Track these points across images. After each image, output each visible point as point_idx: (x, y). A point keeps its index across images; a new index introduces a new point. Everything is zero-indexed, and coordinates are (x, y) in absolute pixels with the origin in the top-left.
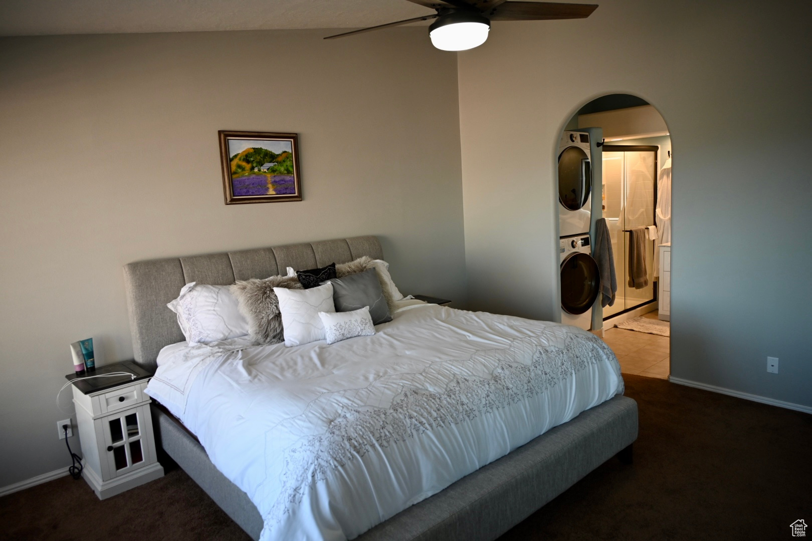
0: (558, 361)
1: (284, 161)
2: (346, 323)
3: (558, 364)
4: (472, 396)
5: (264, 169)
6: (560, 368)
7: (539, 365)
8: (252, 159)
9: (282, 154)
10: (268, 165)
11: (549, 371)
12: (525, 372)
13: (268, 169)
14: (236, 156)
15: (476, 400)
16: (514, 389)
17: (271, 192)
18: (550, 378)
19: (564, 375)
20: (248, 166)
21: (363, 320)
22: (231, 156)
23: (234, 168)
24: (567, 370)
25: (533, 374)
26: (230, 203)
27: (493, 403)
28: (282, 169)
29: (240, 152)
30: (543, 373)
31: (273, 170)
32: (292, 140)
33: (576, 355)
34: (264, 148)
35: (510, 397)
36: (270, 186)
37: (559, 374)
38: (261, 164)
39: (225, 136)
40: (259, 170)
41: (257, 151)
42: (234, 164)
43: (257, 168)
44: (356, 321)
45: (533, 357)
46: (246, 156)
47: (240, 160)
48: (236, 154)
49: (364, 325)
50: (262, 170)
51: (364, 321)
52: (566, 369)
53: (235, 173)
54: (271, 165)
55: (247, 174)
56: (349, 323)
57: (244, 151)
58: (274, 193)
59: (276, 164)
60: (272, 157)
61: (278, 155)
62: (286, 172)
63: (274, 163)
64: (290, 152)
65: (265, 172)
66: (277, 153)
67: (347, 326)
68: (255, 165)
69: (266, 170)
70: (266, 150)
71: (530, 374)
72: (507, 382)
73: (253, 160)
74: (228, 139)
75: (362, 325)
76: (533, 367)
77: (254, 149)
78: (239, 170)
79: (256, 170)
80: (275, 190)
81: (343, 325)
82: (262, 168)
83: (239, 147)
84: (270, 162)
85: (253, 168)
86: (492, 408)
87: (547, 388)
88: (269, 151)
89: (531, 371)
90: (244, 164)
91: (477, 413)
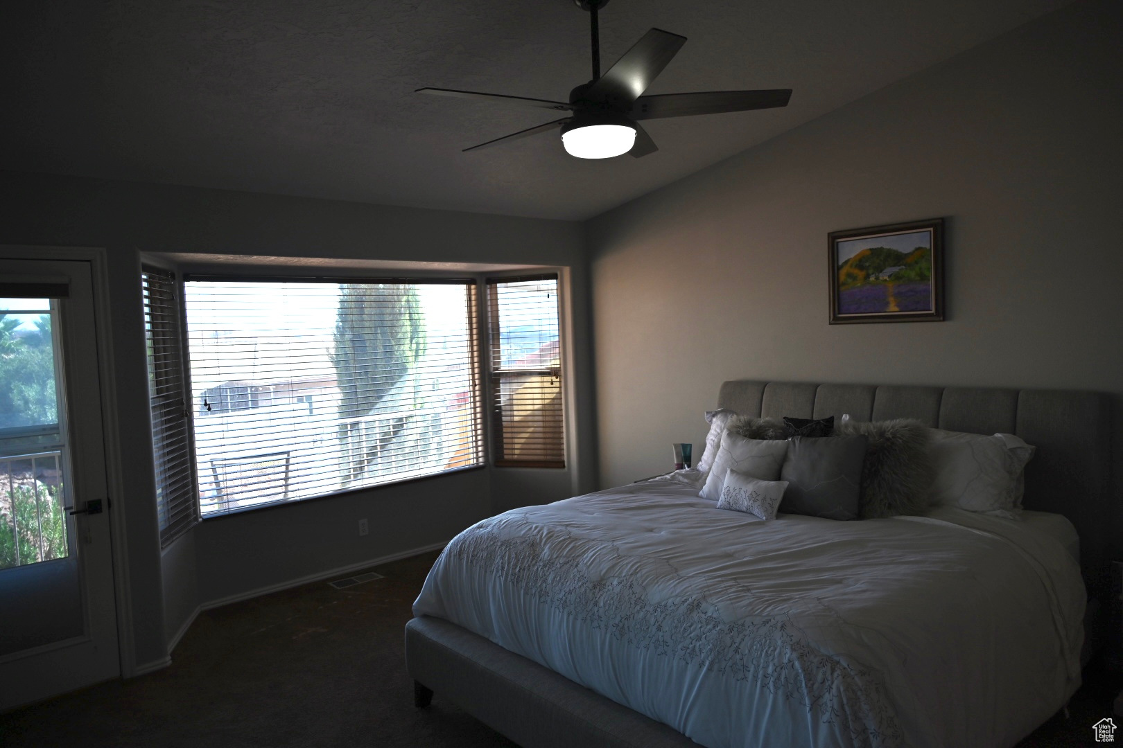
0: (695, 629)
1: (916, 263)
2: (735, 490)
3: (690, 633)
4: (559, 581)
5: (884, 276)
6: (688, 641)
7: (662, 612)
8: (867, 264)
9: (914, 252)
10: (889, 270)
11: (667, 629)
12: (636, 604)
13: (890, 276)
14: (846, 262)
15: (557, 588)
16: (601, 611)
17: (893, 309)
18: (661, 639)
19: (687, 655)
20: (860, 274)
21: (754, 494)
22: (840, 263)
23: (842, 277)
24: (698, 653)
25: (641, 614)
26: (833, 322)
27: (568, 603)
28: (912, 274)
29: (852, 256)
30: (657, 624)
31: (897, 277)
32: (932, 229)
33: (738, 648)
34: (886, 246)
35: (590, 614)
36: (891, 299)
37: (680, 647)
38: (880, 269)
39: (834, 240)
40: (877, 278)
41: (874, 252)
42: (843, 272)
43: (873, 275)
44: (745, 492)
45: (669, 598)
46: (860, 260)
47: (851, 266)
48: (846, 259)
49: (752, 501)
50: (881, 278)
51: (754, 496)
52: (697, 649)
53: (844, 284)
54: (896, 269)
55: (859, 285)
56: (737, 491)
57: (858, 255)
58: (897, 309)
59: (904, 267)
60: (897, 258)
61: (907, 255)
62: (918, 278)
63: (899, 266)
64: (928, 247)
65: (886, 280)
66: (905, 252)
67: (734, 494)
68: (871, 271)
69: (886, 278)
70: (889, 250)
71: (638, 612)
72: (602, 598)
73: (869, 266)
74: (838, 243)
75: (750, 500)
76: (651, 609)
77: (870, 249)
78: (850, 280)
79: (872, 278)
80: (898, 305)
81: (731, 491)
82: (880, 274)
83: (851, 250)
84: (894, 266)
85: (867, 276)
86: (564, 608)
87: (647, 648)
88: (894, 251)
89: (644, 610)
90: (856, 272)
91: (549, 599)
